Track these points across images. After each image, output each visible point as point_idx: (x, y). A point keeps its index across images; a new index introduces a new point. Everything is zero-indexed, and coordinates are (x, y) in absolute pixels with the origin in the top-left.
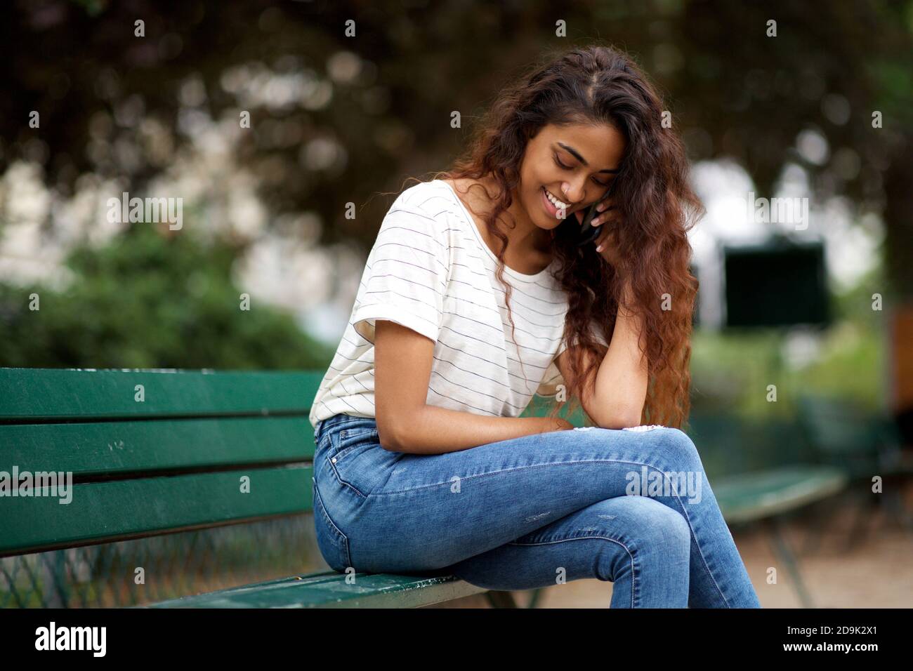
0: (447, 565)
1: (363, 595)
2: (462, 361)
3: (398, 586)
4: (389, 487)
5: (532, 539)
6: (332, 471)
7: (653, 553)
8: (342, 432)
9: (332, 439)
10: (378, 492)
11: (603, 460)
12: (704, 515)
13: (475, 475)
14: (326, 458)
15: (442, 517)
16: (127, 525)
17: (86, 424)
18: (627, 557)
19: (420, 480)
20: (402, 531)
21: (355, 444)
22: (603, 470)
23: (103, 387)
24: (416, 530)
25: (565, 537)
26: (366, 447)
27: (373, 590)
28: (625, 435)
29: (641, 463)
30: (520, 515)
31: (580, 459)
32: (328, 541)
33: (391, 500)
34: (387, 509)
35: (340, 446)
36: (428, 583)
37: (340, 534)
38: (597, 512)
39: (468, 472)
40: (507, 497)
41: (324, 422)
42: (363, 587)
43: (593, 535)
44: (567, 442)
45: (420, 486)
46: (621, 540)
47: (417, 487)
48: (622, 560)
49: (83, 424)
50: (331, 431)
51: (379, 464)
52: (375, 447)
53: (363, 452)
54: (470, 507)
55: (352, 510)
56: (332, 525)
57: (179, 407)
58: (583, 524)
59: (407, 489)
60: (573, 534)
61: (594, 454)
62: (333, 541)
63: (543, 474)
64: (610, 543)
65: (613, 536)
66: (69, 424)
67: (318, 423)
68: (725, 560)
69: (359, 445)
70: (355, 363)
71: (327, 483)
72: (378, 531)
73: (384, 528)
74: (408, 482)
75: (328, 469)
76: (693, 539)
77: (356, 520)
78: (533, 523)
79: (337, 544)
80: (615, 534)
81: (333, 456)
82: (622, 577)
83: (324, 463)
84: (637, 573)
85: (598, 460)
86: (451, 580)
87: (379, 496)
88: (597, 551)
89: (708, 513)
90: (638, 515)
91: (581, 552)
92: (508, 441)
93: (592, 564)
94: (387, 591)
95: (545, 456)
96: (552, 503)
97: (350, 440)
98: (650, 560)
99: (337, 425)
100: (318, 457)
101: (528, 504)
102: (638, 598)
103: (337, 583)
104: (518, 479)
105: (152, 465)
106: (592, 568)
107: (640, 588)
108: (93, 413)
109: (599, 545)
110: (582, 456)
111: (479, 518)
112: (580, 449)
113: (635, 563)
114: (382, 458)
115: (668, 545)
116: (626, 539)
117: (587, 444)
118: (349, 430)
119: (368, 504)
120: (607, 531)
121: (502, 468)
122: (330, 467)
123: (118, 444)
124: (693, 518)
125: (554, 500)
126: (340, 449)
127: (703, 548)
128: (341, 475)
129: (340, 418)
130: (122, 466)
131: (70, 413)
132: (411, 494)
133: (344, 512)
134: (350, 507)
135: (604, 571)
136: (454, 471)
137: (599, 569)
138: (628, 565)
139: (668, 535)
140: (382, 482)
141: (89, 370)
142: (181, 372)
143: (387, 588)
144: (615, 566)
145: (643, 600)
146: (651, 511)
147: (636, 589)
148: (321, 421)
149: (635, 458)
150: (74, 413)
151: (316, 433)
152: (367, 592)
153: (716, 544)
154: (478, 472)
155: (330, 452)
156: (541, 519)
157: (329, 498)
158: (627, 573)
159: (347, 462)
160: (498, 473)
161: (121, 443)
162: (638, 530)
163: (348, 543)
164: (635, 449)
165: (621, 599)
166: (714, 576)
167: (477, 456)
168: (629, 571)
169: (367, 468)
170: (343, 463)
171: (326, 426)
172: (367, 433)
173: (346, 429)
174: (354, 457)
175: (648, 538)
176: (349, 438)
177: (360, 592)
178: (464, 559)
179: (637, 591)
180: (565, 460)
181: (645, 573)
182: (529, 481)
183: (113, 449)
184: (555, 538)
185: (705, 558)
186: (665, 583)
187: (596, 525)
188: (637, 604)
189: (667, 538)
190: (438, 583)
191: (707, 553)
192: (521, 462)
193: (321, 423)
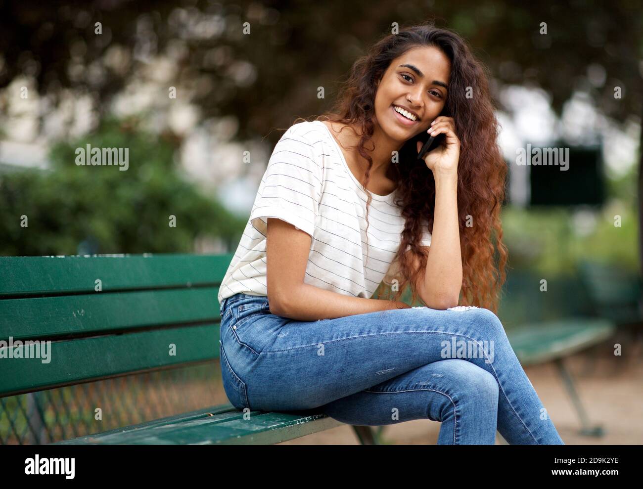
0: (319, 406)
1: (257, 432)
2: (328, 251)
3: (283, 423)
4: (276, 346)
5: (382, 389)
6: (233, 336)
7: (470, 403)
8: (240, 307)
9: (233, 312)
10: (268, 350)
11: (433, 331)
12: (508, 371)
13: (339, 339)
14: (229, 326)
15: (315, 369)
16: (86, 372)
17: (56, 297)
18: (451, 405)
19: (298, 342)
20: (286, 379)
21: (250, 315)
22: (433, 339)
23: (70, 269)
24: (295, 379)
25: (406, 388)
26: (258, 317)
27: (264, 427)
28: (449, 314)
29: (461, 335)
30: (372, 369)
31: (417, 330)
32: (231, 386)
33: (278, 356)
34: (275, 363)
35: (238, 317)
36: (305, 420)
37: (240, 381)
38: (430, 371)
39: (334, 337)
40: (362, 355)
41: (227, 299)
42: (257, 425)
43: (427, 388)
44: (406, 317)
45: (298, 347)
46: (447, 392)
47: (296, 347)
48: (447, 408)
49: (54, 298)
50: (232, 306)
51: (268, 329)
52: (265, 317)
53: (256, 321)
54: (335, 362)
55: (249, 364)
56: (234, 375)
57: (126, 283)
58: (419, 379)
59: (289, 348)
60: (412, 387)
61: (426, 327)
62: (235, 386)
63: (389, 340)
64: (439, 395)
65: (441, 390)
66: (44, 298)
67: (223, 301)
68: (527, 404)
69: (252, 316)
70: (251, 252)
71: (230, 344)
72: (268, 380)
73: (272, 377)
74: (290, 343)
75: (231, 335)
76: (500, 390)
77: (252, 371)
78: (382, 375)
79: (238, 389)
80: (443, 388)
81: (233, 325)
82: (447, 419)
83: (228, 330)
84: (458, 417)
85: (429, 331)
86: (322, 417)
87: (268, 353)
88: (429, 400)
89: (511, 370)
90: (460, 375)
91: (418, 400)
92: (364, 314)
93: (426, 409)
94: (274, 428)
95: (390, 327)
96: (396, 361)
97: (245, 312)
98: (468, 409)
99: (237, 302)
100: (223, 325)
101: (378, 361)
102: (458, 436)
103: (238, 421)
104: (370, 343)
105: (105, 327)
106: (425, 412)
107: (460, 428)
108: (63, 289)
109: (431, 395)
110: (417, 328)
111: (342, 371)
112: (415, 323)
113: (457, 410)
114: (270, 325)
115: (481, 397)
116: (451, 392)
117: (421, 319)
118: (245, 305)
119: (261, 359)
120: (437, 385)
121: (359, 335)
122: (232, 333)
123: (80, 312)
124: (500, 375)
125: (397, 360)
126: (239, 319)
127: (509, 396)
128: (240, 338)
129: (239, 297)
130: (83, 328)
131: (45, 289)
132: (292, 352)
133: (242, 365)
134: (247, 361)
135: (435, 414)
136: (324, 336)
137: (431, 412)
138: (452, 411)
139: (481, 390)
140: (270, 343)
141: (59, 257)
142: (128, 256)
143: (274, 426)
144: (443, 411)
145: (463, 437)
146: (469, 372)
147: (457, 429)
148: (225, 299)
149: (456, 331)
150: (48, 289)
151: (221, 308)
152: (259, 429)
153: (519, 392)
154: (341, 337)
155: (232, 322)
156: (388, 373)
157: (232, 356)
158: (451, 417)
159: (244, 328)
160: (356, 338)
161: (83, 311)
162: (460, 386)
163: (246, 388)
164: (456, 324)
165: (446, 436)
166: (519, 415)
167: (341, 325)
168: (453, 416)
169: (258, 333)
170: (241, 329)
171: (229, 303)
172: (258, 307)
173: (243, 304)
174: (249, 325)
175: (466, 392)
176: (245, 311)
177: (254, 430)
178: (331, 401)
179: (458, 431)
180: (405, 330)
181: (464, 417)
182: (378, 345)
183: (76, 315)
184: (399, 389)
185: (511, 403)
186: (479, 425)
187: (429, 381)
188: (458, 440)
189: (481, 393)
190: (313, 420)
191: (512, 399)
192: (373, 330)
193: (225, 301)
